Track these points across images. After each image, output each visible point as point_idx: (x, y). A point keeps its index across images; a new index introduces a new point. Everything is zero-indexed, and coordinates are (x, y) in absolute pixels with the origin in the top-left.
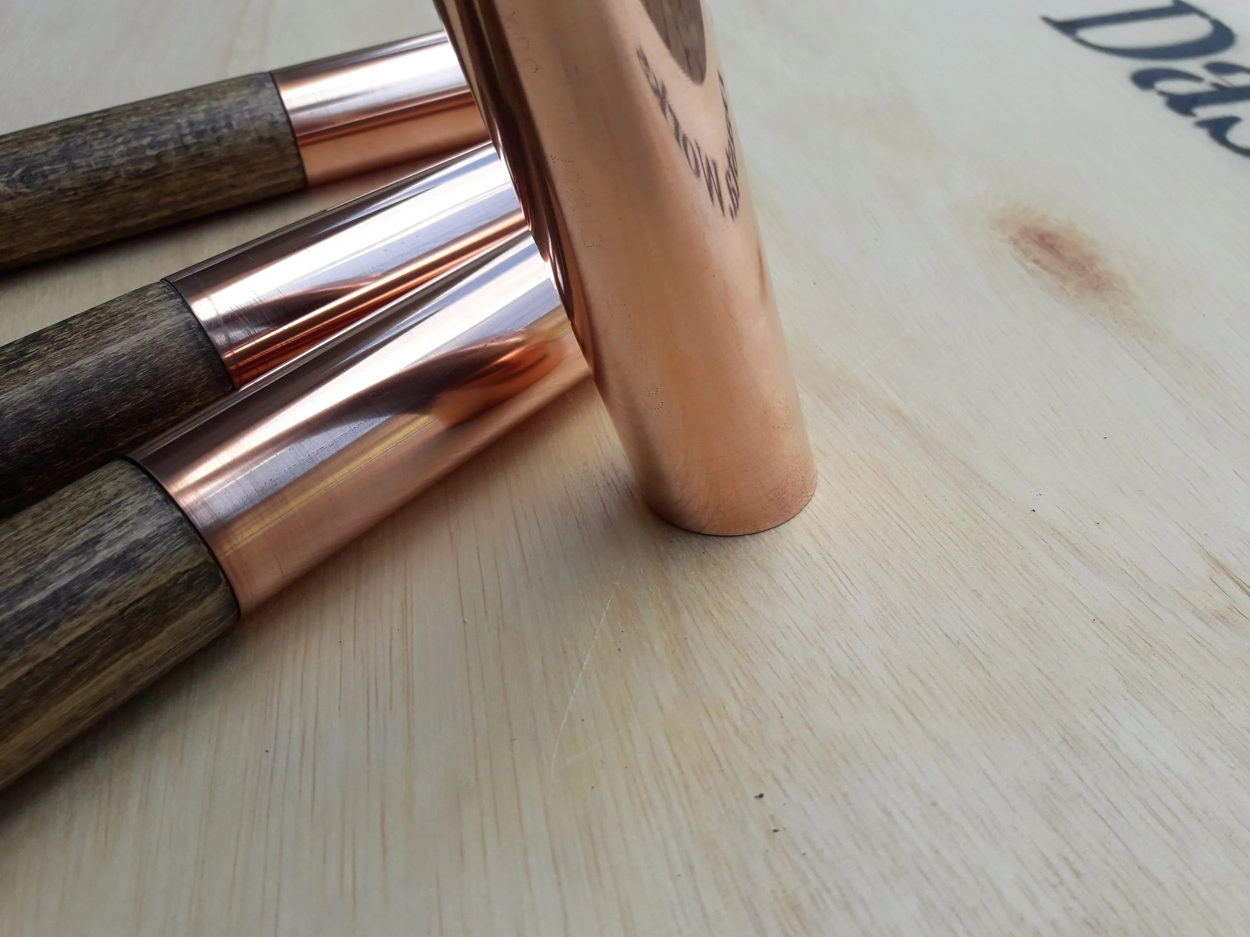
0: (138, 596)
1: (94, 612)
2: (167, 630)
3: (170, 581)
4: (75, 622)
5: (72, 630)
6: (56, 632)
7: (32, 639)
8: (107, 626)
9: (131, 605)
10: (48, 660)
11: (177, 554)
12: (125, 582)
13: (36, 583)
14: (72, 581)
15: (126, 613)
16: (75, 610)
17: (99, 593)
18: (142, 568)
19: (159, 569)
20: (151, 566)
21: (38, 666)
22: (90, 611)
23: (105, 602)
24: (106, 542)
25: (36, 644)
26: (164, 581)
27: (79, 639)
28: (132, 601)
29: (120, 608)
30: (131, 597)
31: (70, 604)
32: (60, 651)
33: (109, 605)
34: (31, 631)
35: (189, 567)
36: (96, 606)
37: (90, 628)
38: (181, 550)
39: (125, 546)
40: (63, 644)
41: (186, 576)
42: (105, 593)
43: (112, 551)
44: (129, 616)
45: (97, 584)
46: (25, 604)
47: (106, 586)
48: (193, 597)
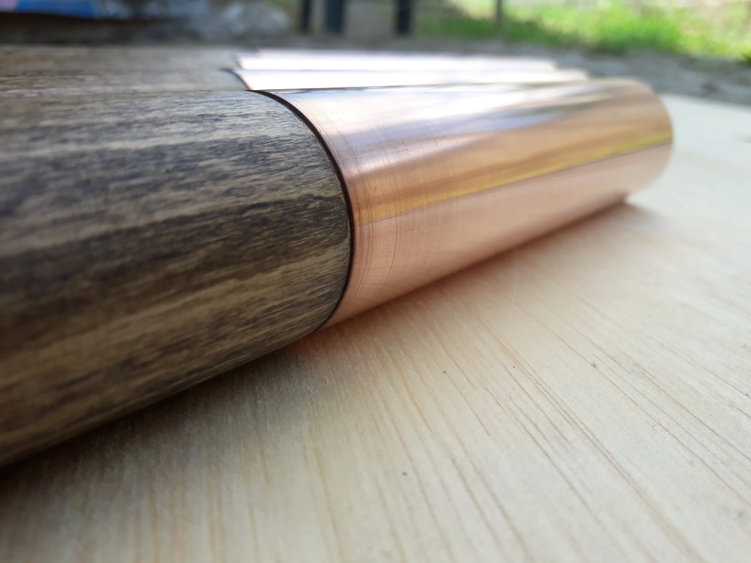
0: (262, 200)
1: (206, 192)
2: (282, 268)
3: (301, 199)
4: (181, 194)
5: (174, 204)
6: (153, 196)
7: (118, 190)
8: (221, 220)
9: (253, 207)
10: (134, 231)
11: (311, 171)
12: (250, 174)
13: (135, 130)
14: (184, 145)
15: (246, 215)
16: (183, 178)
17: (218, 172)
18: (272, 167)
19: (289, 179)
20: (281, 170)
21: (118, 232)
22: (202, 189)
23: (223, 186)
24: (227, 123)
25: (122, 199)
26: (295, 196)
27: (183, 220)
28: (255, 202)
29: (241, 204)
30: (255, 196)
31: (177, 169)
32: (153, 225)
33: (228, 193)
34: (121, 179)
35: (322, 194)
36: (209, 186)
37: (198, 213)
38: (316, 170)
39: (251, 135)
40: (160, 216)
41: (317, 203)
42: (225, 176)
43: (235, 134)
44: (249, 220)
45: (215, 161)
46: (116, 145)
47: (227, 168)
48: (319, 236)
